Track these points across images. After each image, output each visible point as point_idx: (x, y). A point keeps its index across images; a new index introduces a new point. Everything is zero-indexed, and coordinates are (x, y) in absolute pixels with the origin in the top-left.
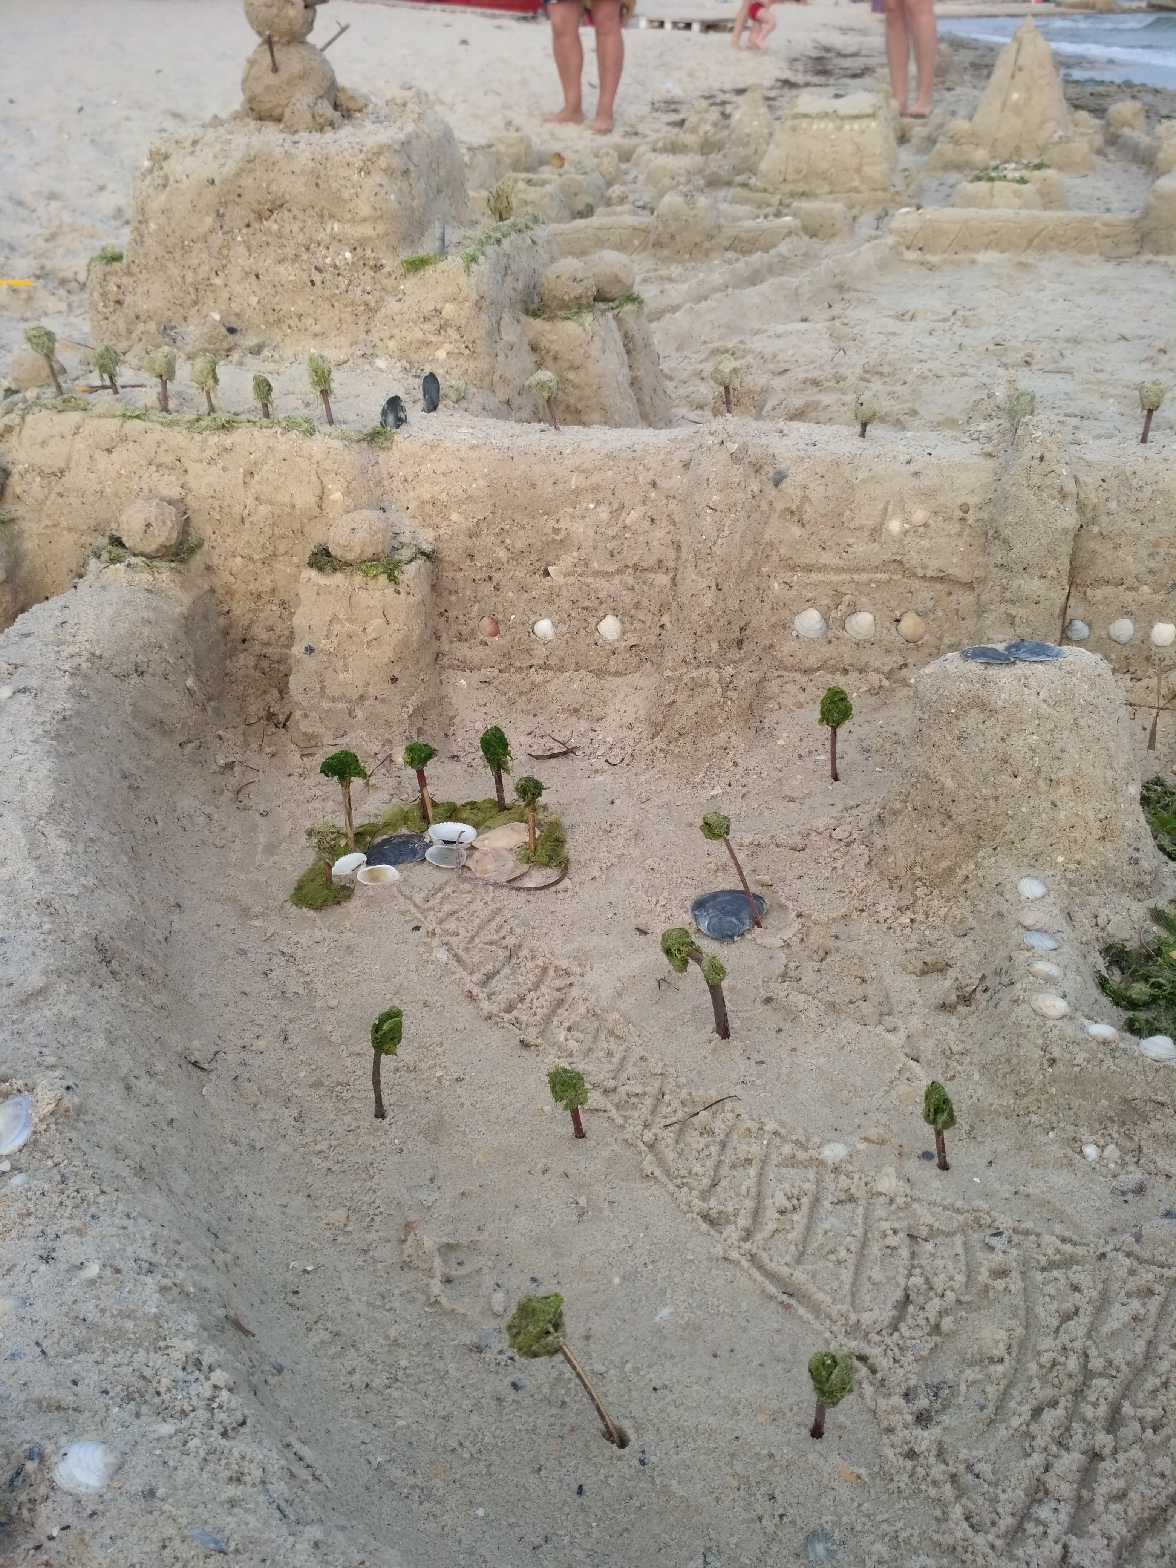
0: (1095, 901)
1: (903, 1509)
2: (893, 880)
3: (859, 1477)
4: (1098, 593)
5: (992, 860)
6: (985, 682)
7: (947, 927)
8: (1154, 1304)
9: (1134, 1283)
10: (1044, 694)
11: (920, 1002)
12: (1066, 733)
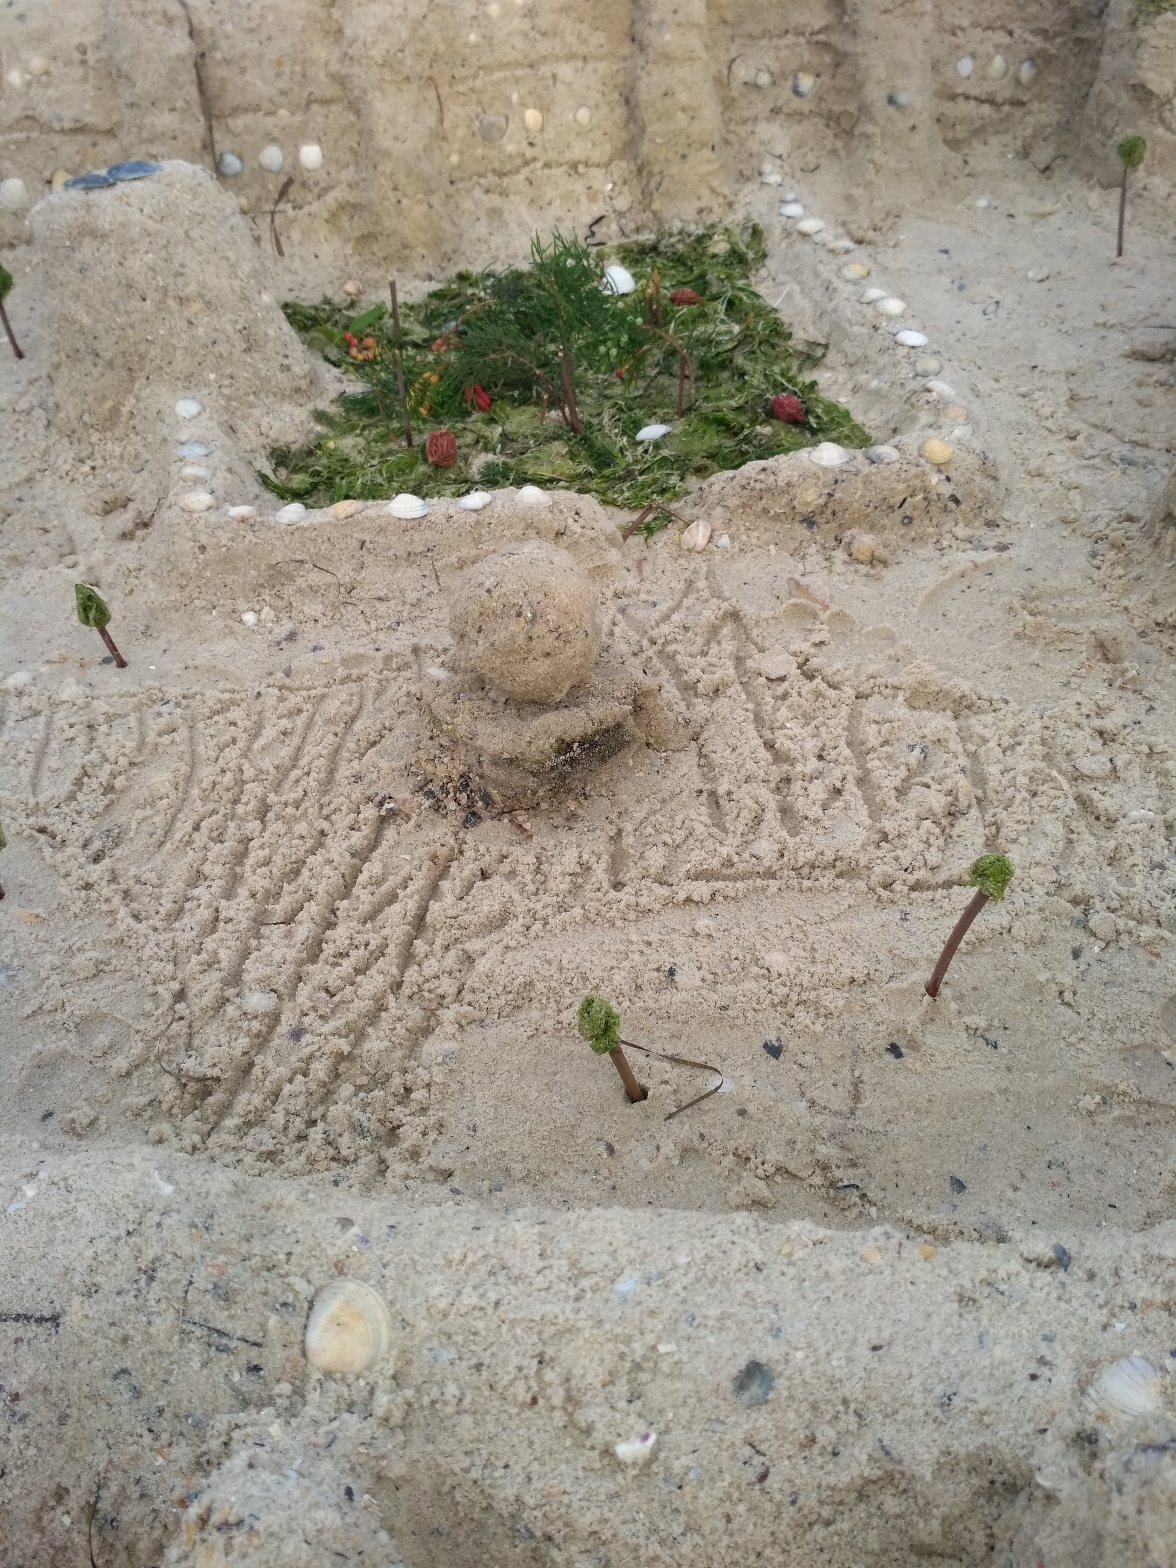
0: (256, 412)
1: (80, 927)
2: (71, 435)
3: (37, 916)
4: (239, 123)
5: (148, 390)
6: (88, 207)
7: (125, 465)
8: (301, 720)
9: (282, 708)
10: (147, 210)
11: (102, 537)
12: (180, 248)
